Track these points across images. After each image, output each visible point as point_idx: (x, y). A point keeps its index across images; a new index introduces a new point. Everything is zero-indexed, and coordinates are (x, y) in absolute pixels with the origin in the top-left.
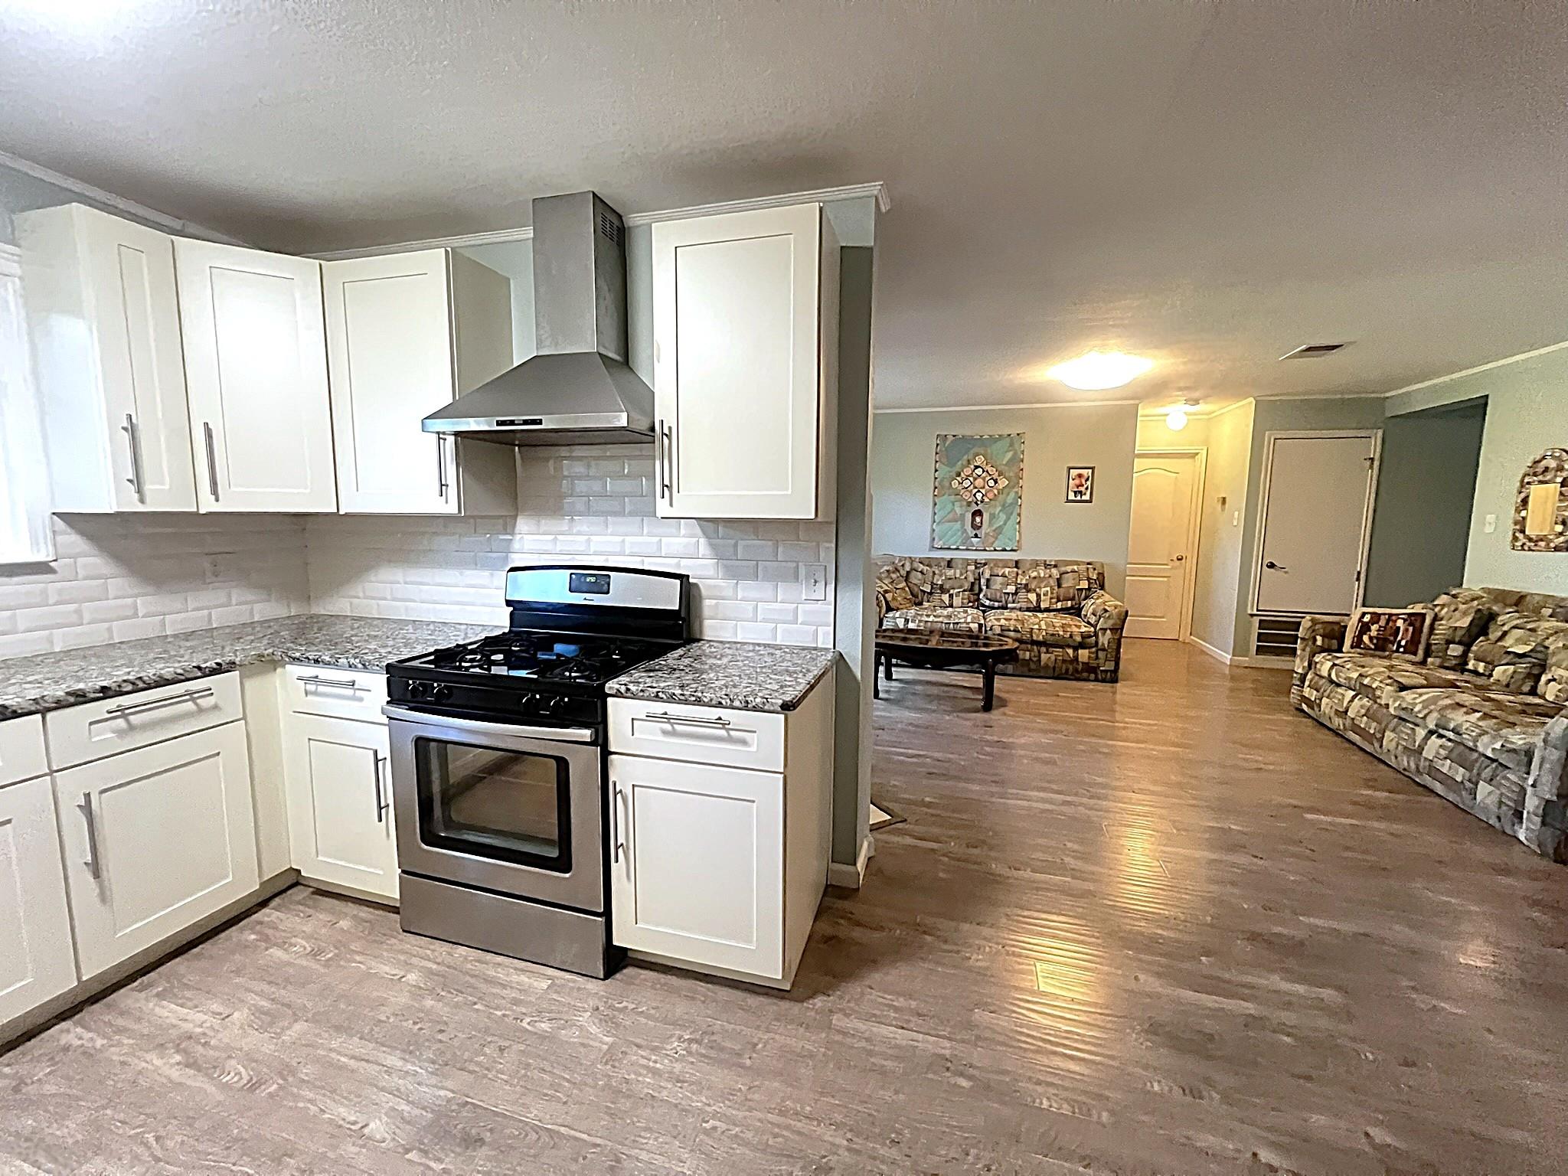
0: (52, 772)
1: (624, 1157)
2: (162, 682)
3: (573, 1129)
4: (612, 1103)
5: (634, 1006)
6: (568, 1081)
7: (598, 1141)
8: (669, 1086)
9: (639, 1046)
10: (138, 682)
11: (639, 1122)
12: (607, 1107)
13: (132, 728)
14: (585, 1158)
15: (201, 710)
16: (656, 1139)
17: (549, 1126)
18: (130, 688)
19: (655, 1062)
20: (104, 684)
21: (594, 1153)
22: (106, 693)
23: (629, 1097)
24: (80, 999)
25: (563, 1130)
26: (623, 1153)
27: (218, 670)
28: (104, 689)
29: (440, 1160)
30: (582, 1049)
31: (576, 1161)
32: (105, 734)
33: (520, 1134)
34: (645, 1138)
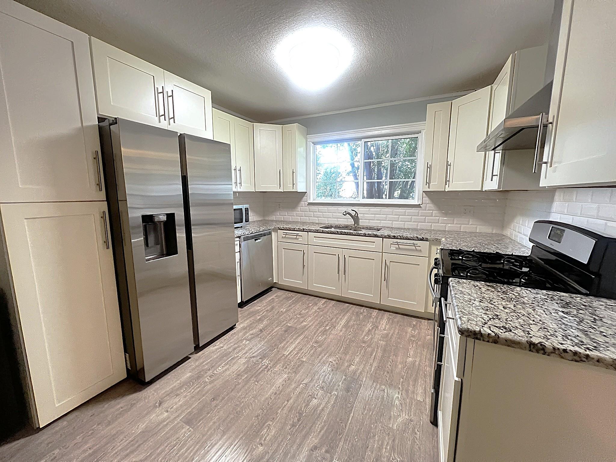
0: (382, 252)
1: (341, 437)
2: (407, 239)
3: (352, 418)
4: (364, 431)
5: (418, 438)
6: (372, 414)
7: (347, 428)
8: (373, 455)
9: (394, 441)
10: (402, 237)
11: (355, 442)
12: (362, 428)
13: (399, 248)
14: (341, 423)
15: (416, 250)
16: (348, 449)
17: (353, 410)
18: (399, 238)
19: (386, 448)
20: (395, 235)
21: (343, 426)
22: (394, 237)
23: (367, 437)
24: (383, 309)
25: (352, 415)
26: (342, 436)
27: (422, 239)
28: (394, 236)
29: (342, 384)
30: (388, 417)
31: (340, 420)
32: (393, 248)
33: (350, 402)
34: (348, 445)
